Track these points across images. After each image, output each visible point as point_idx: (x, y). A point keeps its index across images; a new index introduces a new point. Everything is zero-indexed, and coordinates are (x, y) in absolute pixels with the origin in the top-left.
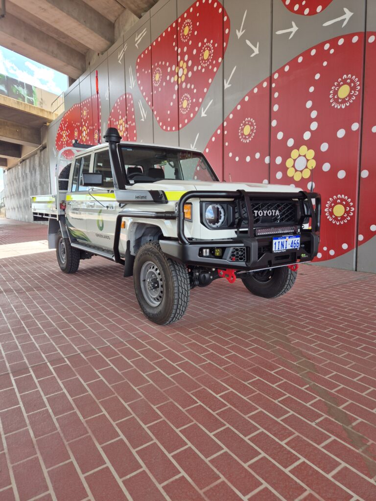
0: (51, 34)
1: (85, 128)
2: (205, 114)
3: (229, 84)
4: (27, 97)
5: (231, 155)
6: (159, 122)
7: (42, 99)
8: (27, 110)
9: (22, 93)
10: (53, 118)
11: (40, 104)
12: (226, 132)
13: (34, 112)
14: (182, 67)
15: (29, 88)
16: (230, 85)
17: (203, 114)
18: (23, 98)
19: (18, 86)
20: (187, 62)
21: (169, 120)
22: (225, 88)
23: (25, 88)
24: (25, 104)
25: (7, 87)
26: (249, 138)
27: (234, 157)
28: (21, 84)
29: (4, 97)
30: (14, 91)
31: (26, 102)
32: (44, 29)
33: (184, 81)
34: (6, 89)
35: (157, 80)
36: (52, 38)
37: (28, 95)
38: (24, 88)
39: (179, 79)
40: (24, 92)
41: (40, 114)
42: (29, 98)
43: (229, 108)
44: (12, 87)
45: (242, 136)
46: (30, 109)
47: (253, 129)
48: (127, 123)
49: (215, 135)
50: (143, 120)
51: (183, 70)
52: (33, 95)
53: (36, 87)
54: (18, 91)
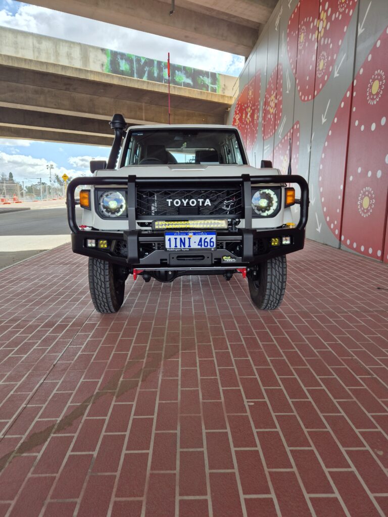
0: (221, 17)
1: (249, 109)
2: (338, 73)
3: (362, 29)
4: (210, 85)
5: (357, 123)
6: (299, 91)
7: (225, 85)
8: (209, 99)
9: (207, 83)
10: (232, 102)
11: (223, 91)
12: (355, 94)
13: (215, 100)
14: (322, 20)
15: (214, 76)
16: (364, 29)
17: (336, 75)
18: (207, 87)
19: (203, 77)
20: (327, 11)
21: (307, 87)
22: (359, 34)
23: (210, 77)
24: (207, 93)
25: (194, 80)
26: (377, 97)
27: (360, 125)
28: (206, 74)
29: (189, 90)
30: (199, 82)
31: (209, 91)
32: (214, 14)
33: (323, 36)
34: (192, 82)
35: (301, 41)
36: (223, 20)
37: (212, 84)
38: (208, 77)
39: (319, 35)
40: (208, 81)
41: (221, 101)
42: (212, 86)
43: (360, 61)
44: (198, 78)
45: (370, 96)
46: (211, 97)
47: (382, 84)
48: (276, 98)
49: (345, 98)
50: (288, 92)
51: (323, 22)
52: (217, 83)
53: (219, 74)
54: (203, 81)
